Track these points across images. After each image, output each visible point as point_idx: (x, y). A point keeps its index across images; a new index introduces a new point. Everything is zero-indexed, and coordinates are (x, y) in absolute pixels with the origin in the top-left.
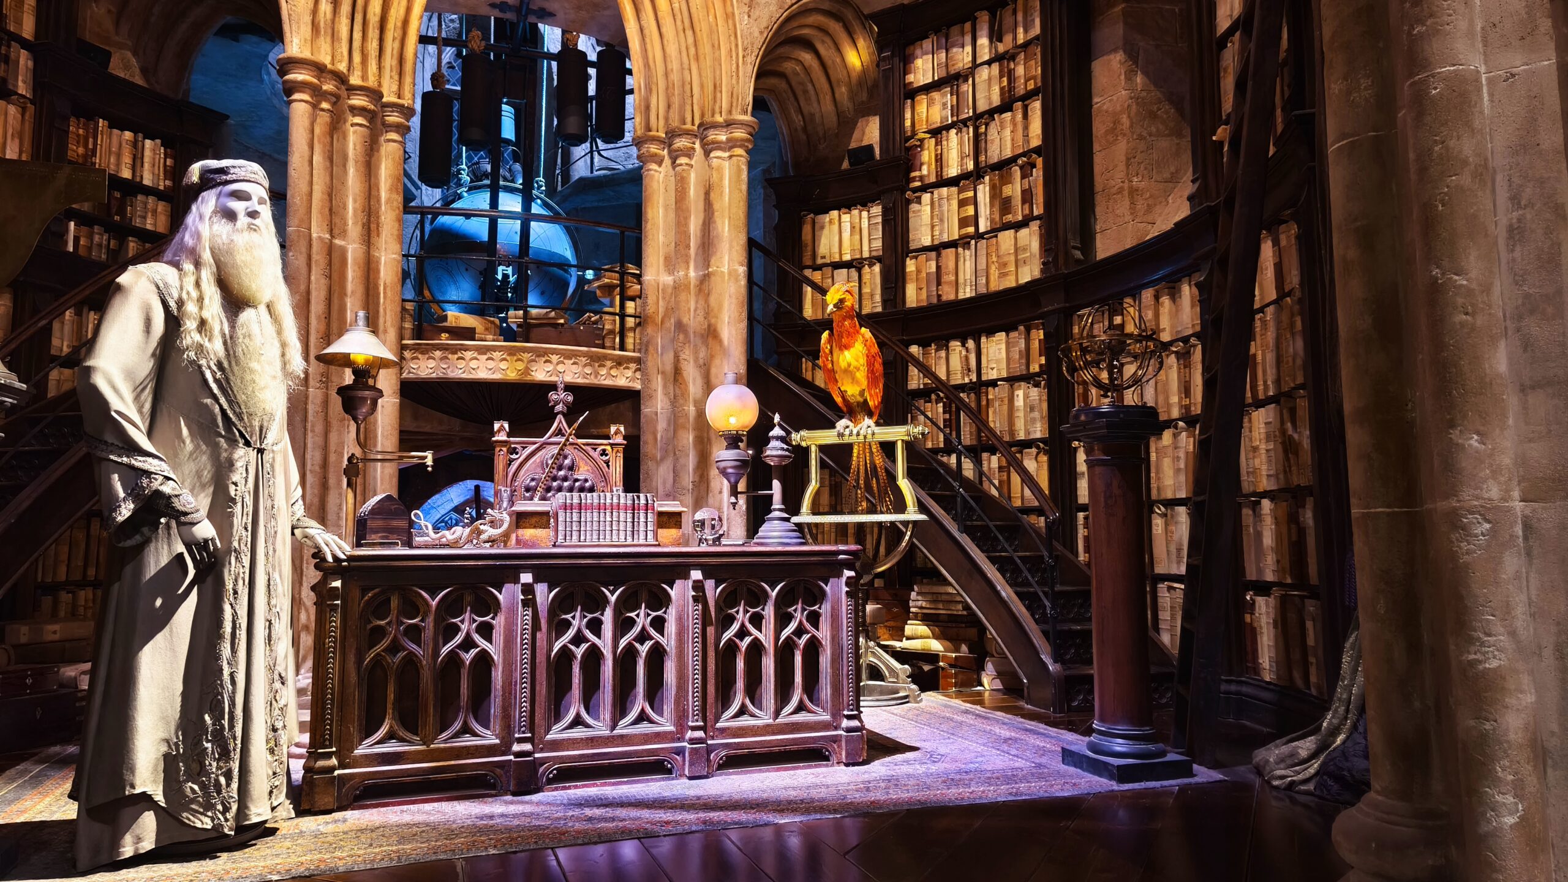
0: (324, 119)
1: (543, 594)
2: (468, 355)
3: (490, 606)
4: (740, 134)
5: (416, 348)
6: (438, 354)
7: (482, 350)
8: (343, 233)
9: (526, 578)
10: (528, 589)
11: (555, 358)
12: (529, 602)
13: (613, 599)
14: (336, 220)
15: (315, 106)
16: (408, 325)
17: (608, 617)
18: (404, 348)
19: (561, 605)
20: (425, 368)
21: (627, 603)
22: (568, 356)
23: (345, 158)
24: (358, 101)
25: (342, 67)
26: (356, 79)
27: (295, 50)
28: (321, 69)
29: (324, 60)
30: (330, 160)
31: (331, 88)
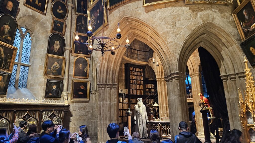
1: (161, 125)
3: (157, 126)
4: (197, 74)
8: (163, 91)
9: (159, 124)
10: (160, 124)
12: (160, 125)
13: (166, 125)
14: (162, 90)
15: (159, 82)
17: (166, 127)
19: (162, 126)
21: (167, 126)
23: (162, 85)
25: (161, 77)
26: (162, 78)
27: (157, 77)
28: (159, 79)
29: (159, 78)
30: (161, 85)
31: (160, 80)
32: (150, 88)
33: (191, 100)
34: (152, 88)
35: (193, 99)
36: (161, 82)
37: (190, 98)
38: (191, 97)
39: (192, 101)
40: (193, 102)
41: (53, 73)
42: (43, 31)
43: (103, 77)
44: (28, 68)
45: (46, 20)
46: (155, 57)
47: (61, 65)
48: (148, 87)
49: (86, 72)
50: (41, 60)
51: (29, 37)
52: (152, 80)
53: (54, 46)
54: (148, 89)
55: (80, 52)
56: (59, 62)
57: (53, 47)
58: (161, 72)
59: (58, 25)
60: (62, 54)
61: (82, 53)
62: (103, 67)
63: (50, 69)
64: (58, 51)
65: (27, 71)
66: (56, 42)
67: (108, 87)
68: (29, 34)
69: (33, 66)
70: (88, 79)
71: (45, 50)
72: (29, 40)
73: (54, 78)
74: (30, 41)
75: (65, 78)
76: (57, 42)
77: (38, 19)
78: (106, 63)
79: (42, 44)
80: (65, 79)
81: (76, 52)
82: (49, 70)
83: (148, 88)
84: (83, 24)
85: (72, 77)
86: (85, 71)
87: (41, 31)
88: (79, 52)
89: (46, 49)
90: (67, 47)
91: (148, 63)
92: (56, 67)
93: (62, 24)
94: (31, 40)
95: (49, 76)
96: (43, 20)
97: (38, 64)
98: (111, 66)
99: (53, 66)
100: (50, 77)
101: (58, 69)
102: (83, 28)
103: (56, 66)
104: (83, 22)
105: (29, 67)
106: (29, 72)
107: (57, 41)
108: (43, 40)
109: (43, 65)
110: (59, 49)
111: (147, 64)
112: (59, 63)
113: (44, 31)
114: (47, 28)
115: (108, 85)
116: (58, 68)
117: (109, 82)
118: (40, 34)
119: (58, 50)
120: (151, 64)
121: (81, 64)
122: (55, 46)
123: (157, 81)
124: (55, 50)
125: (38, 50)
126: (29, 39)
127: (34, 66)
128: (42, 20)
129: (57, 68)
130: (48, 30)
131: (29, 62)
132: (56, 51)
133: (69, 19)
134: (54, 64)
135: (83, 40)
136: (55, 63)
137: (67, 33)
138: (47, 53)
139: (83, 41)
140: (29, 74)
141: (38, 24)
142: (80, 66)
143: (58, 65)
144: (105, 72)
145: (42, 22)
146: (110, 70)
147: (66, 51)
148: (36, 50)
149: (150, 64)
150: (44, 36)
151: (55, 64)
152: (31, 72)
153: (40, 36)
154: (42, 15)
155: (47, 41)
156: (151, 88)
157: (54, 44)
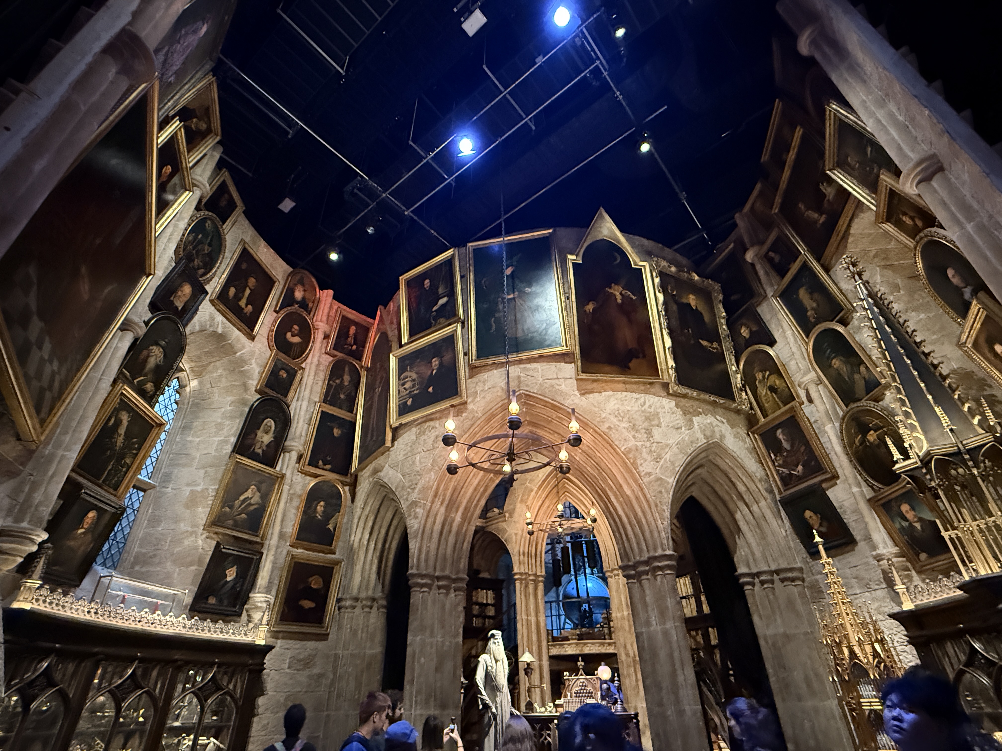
0: (523, 586)
2: (566, 646)
3: (549, 729)
5: (552, 645)
6: (558, 647)
7: (569, 644)
8: (531, 615)
11: (589, 645)
14: (528, 611)
15: (521, 583)
16: (550, 637)
18: (549, 645)
20: (555, 651)
22: (593, 644)
23: (529, 594)
24: (532, 578)
25: (526, 571)
26: (530, 573)
27: (516, 570)
28: (521, 574)
29: (522, 571)
30: (526, 596)
31: (524, 577)
32: (485, 602)
33: (609, 644)
34: (489, 602)
35: (614, 643)
36: (527, 586)
37: (605, 639)
38: (607, 637)
39: (613, 648)
40: (615, 652)
41: (235, 521)
42: (233, 383)
43: (428, 552)
44: (141, 494)
45: (252, 353)
46: (512, 507)
47: (265, 497)
48: (480, 600)
49: (332, 529)
50: (202, 472)
51: (174, 393)
52: (489, 577)
53: (256, 435)
54: (477, 607)
55: (325, 464)
56: (264, 487)
57: (253, 436)
58: (526, 555)
59: (281, 373)
60: (272, 463)
61: (328, 467)
62: (430, 520)
63: (231, 507)
64: (263, 451)
65: (136, 506)
66: (266, 421)
67: (439, 587)
68: (177, 384)
69: (164, 490)
70: (334, 553)
71: (226, 442)
72: (173, 401)
73: (232, 540)
74: (175, 406)
75: (267, 542)
76: (269, 424)
77: (232, 347)
78: (443, 510)
79: (219, 421)
80: (266, 546)
81: (313, 463)
82: (227, 509)
83: (477, 604)
84: (346, 383)
85: (288, 544)
86: (331, 527)
87: (224, 383)
88: (321, 463)
89: (233, 440)
90: (294, 444)
91: (486, 523)
92: (250, 504)
93: (292, 374)
94: (176, 403)
95: (222, 530)
96: (244, 353)
97: (188, 485)
98: (453, 521)
99: (242, 498)
100: (225, 535)
101: (255, 509)
102: (342, 396)
103: (251, 498)
104: (347, 378)
105: (144, 491)
106: (141, 510)
107: (269, 419)
108: (223, 410)
109: (207, 489)
110: (268, 446)
111: (485, 525)
112: (262, 491)
113: (236, 383)
114: (249, 378)
115: (439, 578)
116: (256, 506)
117: (443, 570)
118: (215, 390)
119: (265, 448)
120: (498, 529)
121: (322, 503)
122: (260, 433)
123: (516, 580)
124: (258, 446)
125: (198, 440)
126: (173, 399)
127: (169, 490)
128: (242, 352)
129: (252, 508)
130: (250, 382)
131: (150, 475)
132: (260, 451)
133: (311, 363)
134: (246, 491)
135: (338, 428)
136: (250, 491)
137: (299, 403)
138: (233, 451)
139: (340, 432)
140: (139, 516)
141: (226, 360)
142: (318, 507)
143: (256, 498)
144: (436, 535)
145: (241, 357)
146: (450, 531)
147: (287, 455)
148: (190, 438)
149: (493, 526)
150: (230, 398)
151: (249, 494)
152: (150, 511)
153: (216, 397)
154: (243, 339)
155: (241, 415)
156: (487, 605)
157: (259, 429)
